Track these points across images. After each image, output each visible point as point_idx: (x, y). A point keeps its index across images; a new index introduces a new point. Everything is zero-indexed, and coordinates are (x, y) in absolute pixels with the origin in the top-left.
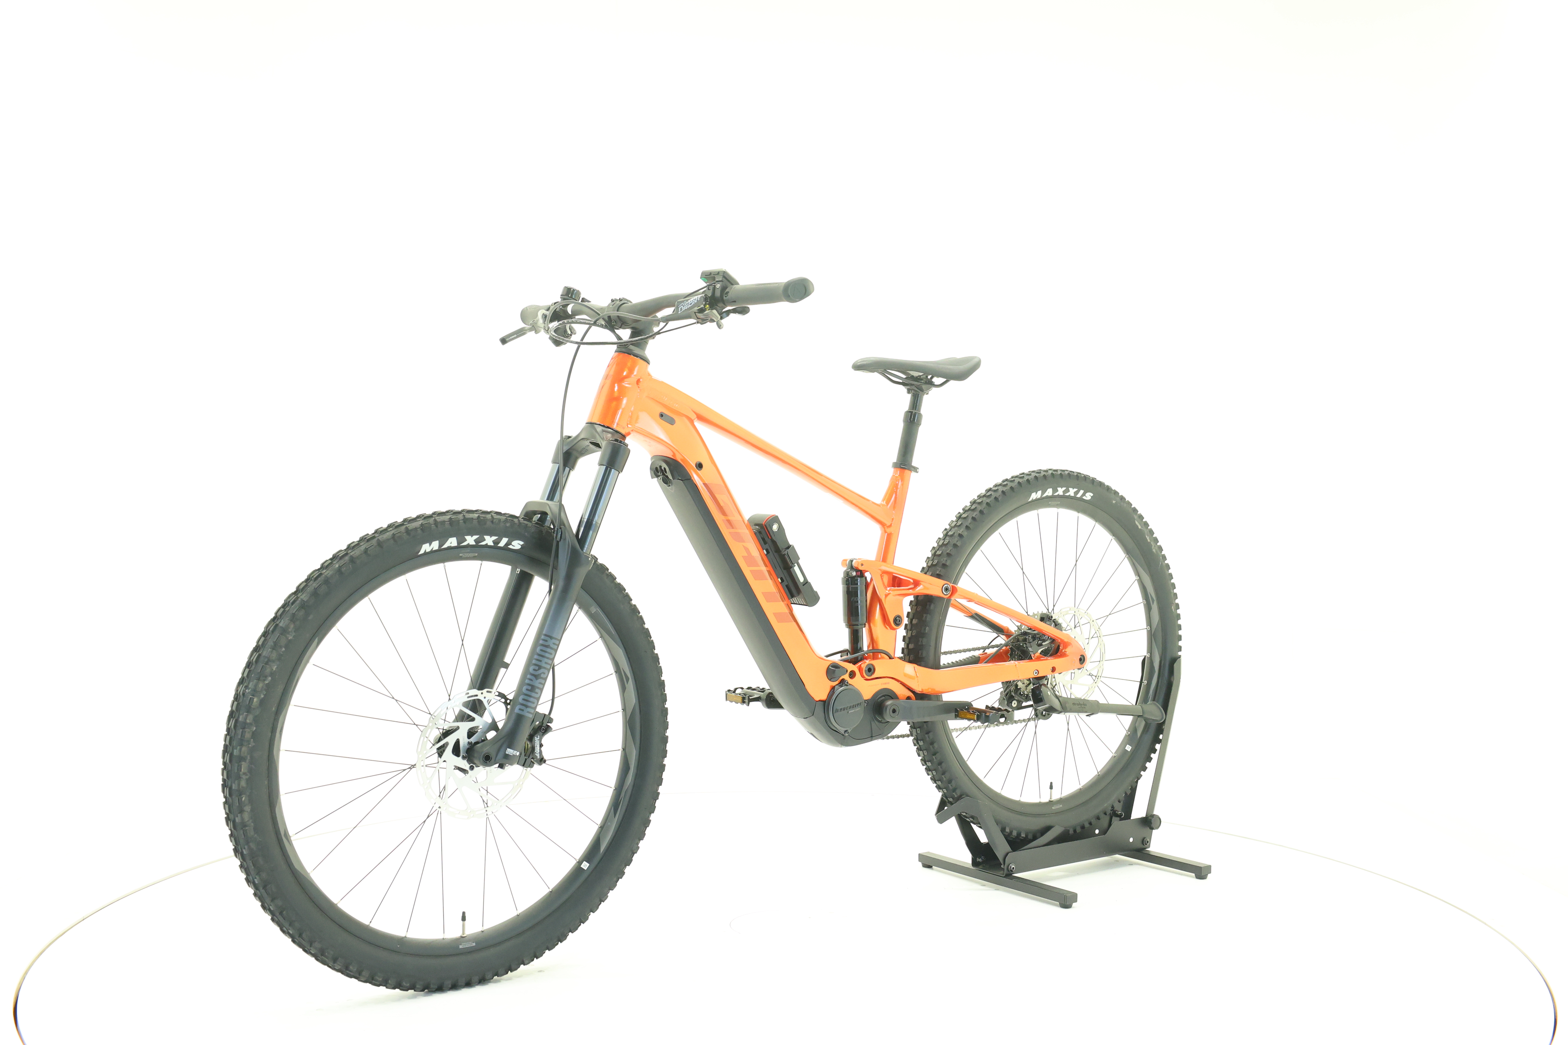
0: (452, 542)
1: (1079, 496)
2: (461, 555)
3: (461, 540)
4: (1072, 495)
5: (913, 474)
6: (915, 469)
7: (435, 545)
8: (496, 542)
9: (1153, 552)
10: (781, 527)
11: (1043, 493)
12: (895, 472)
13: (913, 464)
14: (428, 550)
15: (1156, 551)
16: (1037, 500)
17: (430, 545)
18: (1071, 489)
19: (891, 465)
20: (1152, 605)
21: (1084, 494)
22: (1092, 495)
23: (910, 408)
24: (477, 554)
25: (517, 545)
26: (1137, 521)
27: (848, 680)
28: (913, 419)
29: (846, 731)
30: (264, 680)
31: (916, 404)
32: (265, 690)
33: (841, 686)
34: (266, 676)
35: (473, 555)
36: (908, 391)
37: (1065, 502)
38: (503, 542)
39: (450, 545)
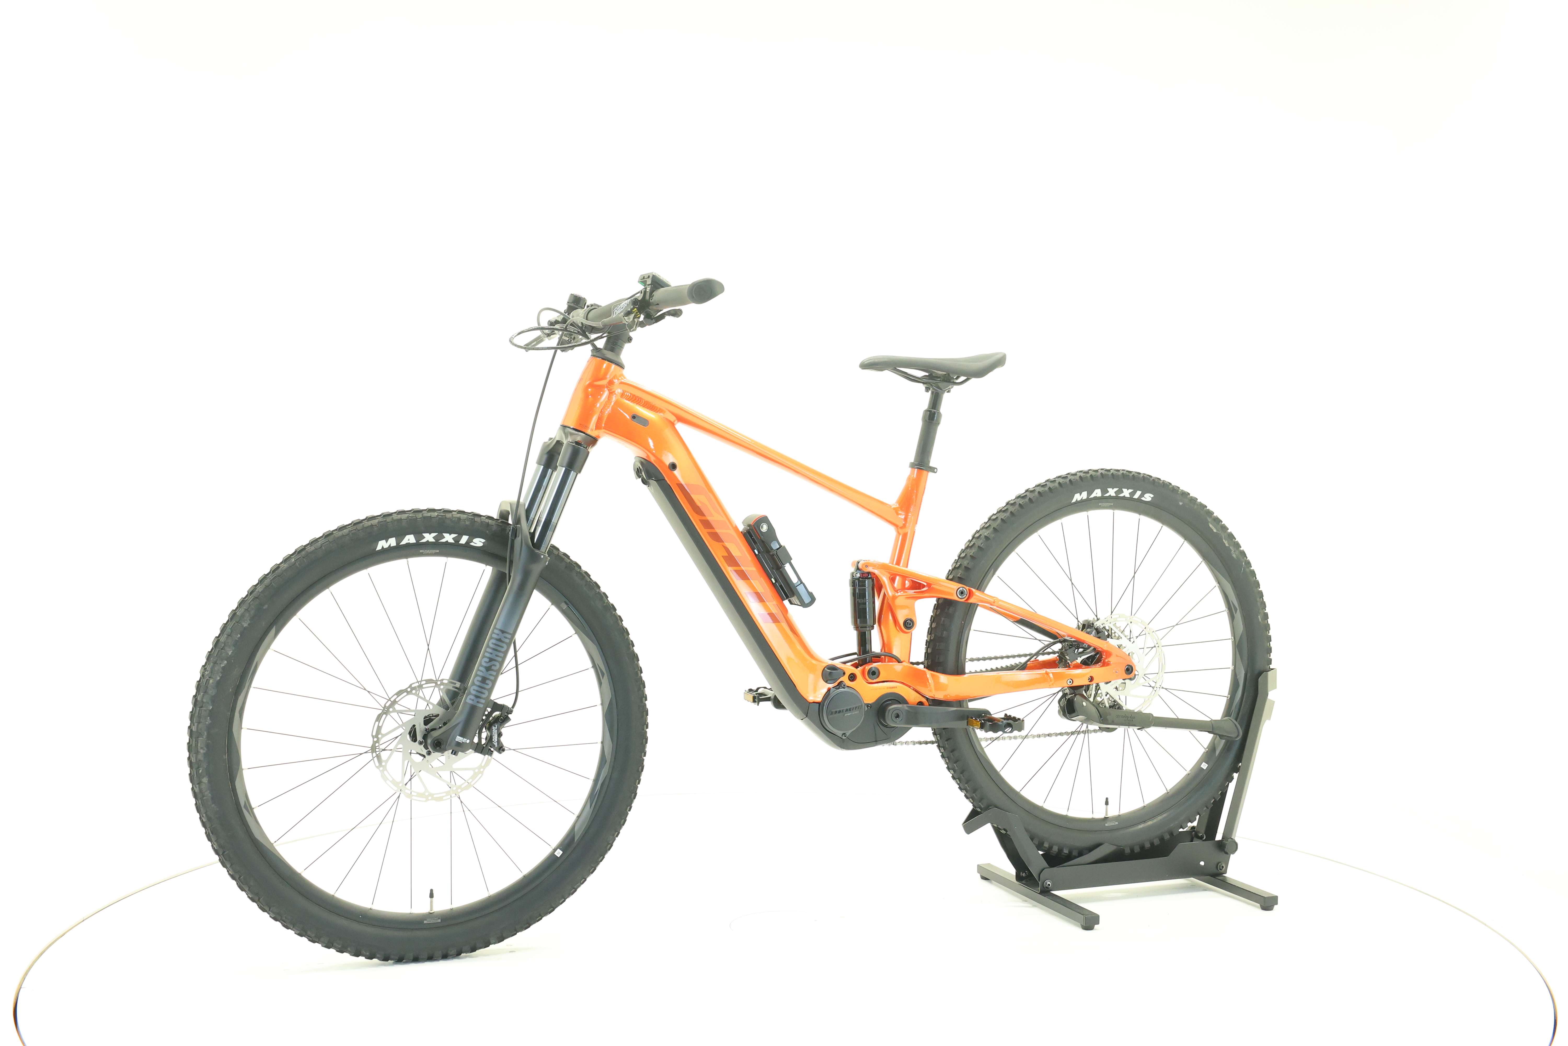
0: (409, 539)
1: (1136, 496)
2: (421, 551)
3: (419, 537)
4: (1128, 496)
5: (931, 474)
6: (933, 470)
7: (392, 542)
8: (457, 540)
9: (1233, 557)
10: (770, 527)
11: (1089, 494)
12: (912, 473)
13: (931, 464)
14: (386, 546)
15: (1237, 557)
16: (1082, 501)
17: (387, 542)
18: (1125, 490)
19: (908, 465)
20: (1234, 613)
21: (1142, 495)
22: (1152, 496)
23: (929, 406)
24: (438, 551)
25: (478, 542)
26: (1212, 524)
27: (848, 683)
28: (931, 418)
29: (844, 734)
30: (220, 664)
31: (935, 402)
32: (221, 673)
33: (839, 689)
34: (222, 660)
35: (434, 551)
36: (927, 389)
37: (1119, 503)
38: (464, 540)
39: (408, 542)
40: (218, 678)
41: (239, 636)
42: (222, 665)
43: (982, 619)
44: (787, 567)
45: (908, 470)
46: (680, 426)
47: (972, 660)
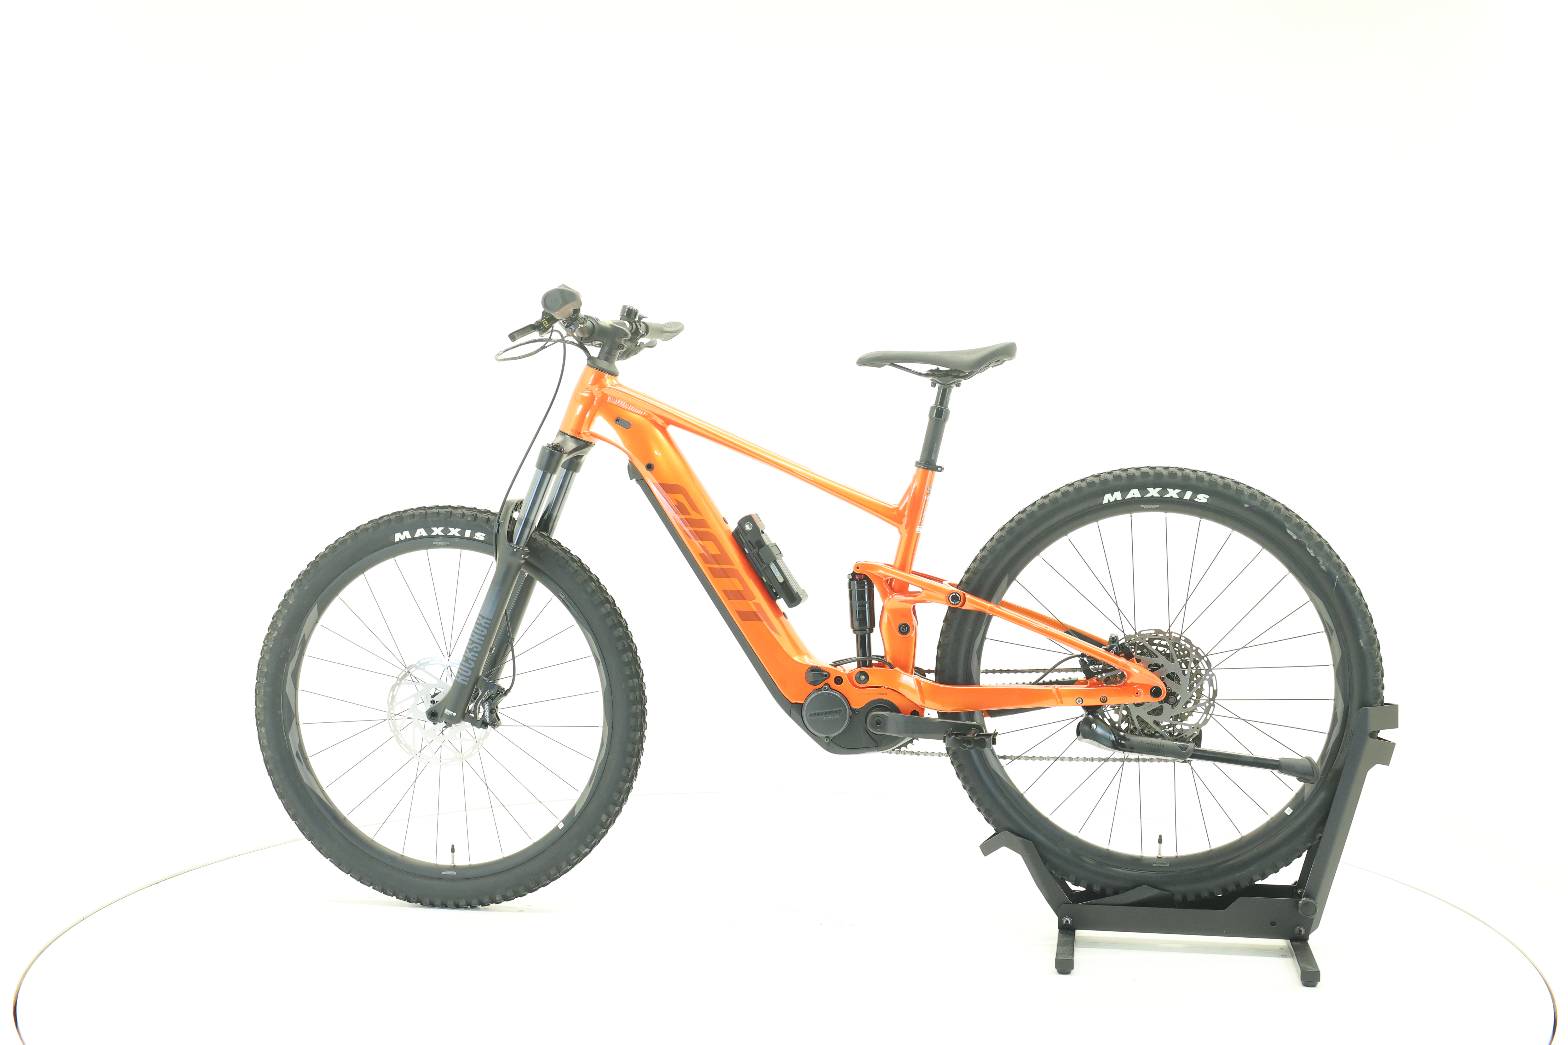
0: (421, 532)
1: (1187, 497)
2: (434, 543)
3: (429, 531)
4: (1176, 496)
5: (936, 474)
6: (939, 469)
7: (407, 535)
8: (462, 534)
10: (755, 525)
11: (1124, 494)
12: (918, 471)
13: (937, 463)
14: (403, 538)
15: (1327, 569)
16: (1116, 503)
17: (402, 535)
18: (1169, 490)
19: (914, 463)
20: (1331, 636)
21: (1194, 496)
22: (1209, 497)
23: (936, 402)
24: (448, 544)
25: (480, 536)
26: (1289, 529)
27: (833, 685)
28: (939, 414)
29: (827, 737)
30: (273, 634)
31: (943, 398)
32: (273, 641)
33: (821, 691)
34: (274, 631)
35: (445, 544)
36: (934, 385)
37: (1165, 504)
38: (468, 534)
39: (421, 535)
40: (271, 646)
41: (286, 611)
42: (274, 635)
43: (998, 628)
44: (773, 567)
45: (914, 470)
46: (671, 429)
47: (986, 672)
